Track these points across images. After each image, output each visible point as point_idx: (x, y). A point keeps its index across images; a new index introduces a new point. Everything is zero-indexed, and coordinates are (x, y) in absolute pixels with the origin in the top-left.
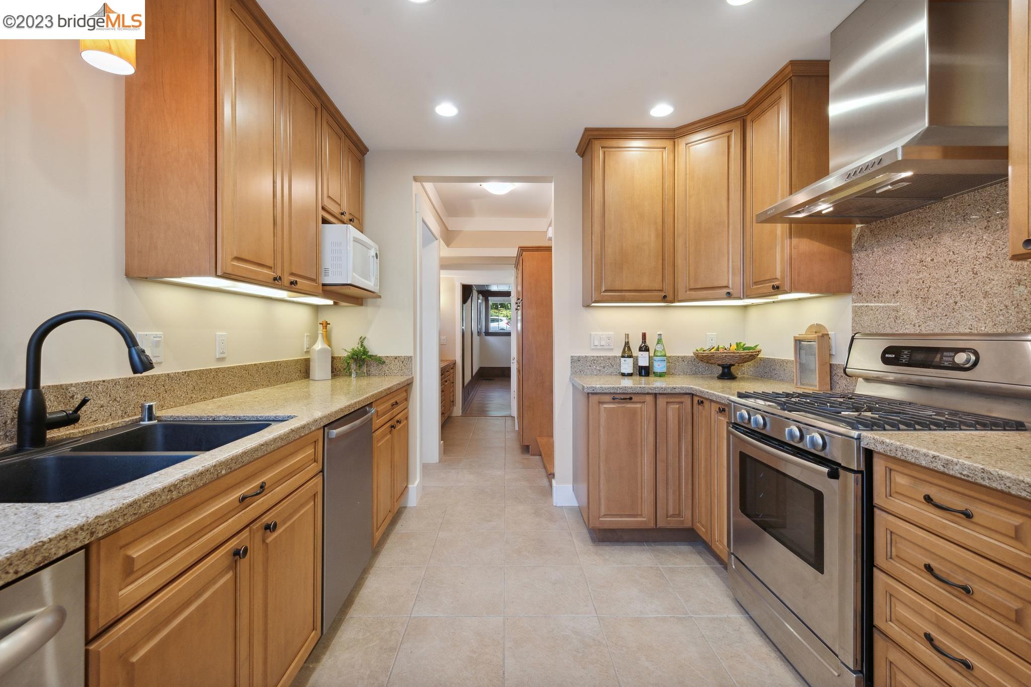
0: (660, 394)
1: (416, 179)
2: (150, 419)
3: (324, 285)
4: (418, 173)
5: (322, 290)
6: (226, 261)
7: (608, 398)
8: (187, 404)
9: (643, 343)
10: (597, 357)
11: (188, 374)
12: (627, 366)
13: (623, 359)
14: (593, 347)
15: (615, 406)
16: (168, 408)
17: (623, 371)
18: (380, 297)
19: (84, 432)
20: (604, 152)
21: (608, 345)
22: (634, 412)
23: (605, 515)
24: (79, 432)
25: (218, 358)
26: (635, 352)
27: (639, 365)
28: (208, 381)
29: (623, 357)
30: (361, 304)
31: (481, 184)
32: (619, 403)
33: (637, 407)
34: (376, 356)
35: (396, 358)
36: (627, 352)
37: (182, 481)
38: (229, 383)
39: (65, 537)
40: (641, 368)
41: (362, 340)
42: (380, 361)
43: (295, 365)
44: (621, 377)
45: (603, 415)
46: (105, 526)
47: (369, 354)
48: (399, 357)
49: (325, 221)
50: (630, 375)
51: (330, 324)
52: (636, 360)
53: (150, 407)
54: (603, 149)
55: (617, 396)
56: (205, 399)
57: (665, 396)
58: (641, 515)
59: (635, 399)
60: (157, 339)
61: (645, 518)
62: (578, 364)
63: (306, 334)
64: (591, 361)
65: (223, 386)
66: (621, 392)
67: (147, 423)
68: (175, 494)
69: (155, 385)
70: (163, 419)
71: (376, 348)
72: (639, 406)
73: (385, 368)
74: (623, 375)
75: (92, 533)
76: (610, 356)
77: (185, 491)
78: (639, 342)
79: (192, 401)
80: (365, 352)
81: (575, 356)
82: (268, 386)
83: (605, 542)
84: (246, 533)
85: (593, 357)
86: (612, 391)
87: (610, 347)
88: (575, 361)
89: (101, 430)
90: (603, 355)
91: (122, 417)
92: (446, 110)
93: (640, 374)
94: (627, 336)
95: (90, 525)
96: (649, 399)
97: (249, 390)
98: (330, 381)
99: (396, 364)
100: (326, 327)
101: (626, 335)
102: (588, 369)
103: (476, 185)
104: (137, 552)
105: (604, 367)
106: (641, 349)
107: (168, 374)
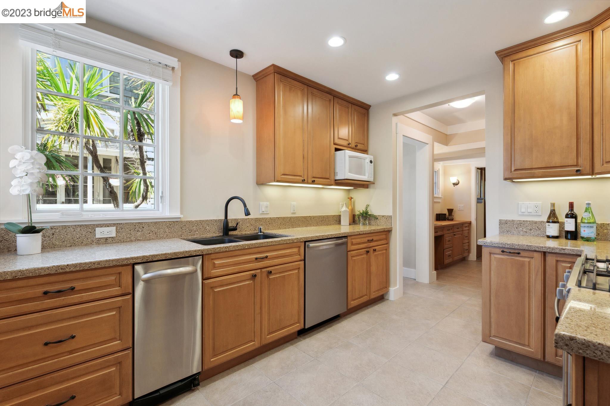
0: (549, 253)
1: (395, 115)
2: (261, 232)
3: (335, 180)
4: (395, 112)
5: (335, 183)
6: (278, 176)
7: (498, 251)
8: (278, 229)
9: (569, 211)
10: (524, 221)
11: (278, 218)
12: (553, 229)
13: (547, 224)
14: (520, 213)
15: (504, 257)
16: (270, 230)
17: (548, 234)
18: (374, 183)
19: (241, 234)
20: (514, 64)
21: (535, 212)
22: (522, 264)
23: (494, 336)
24: (240, 234)
25: (292, 213)
26: (562, 218)
27: (565, 230)
28: (287, 221)
29: (548, 222)
30: (368, 188)
31: (449, 104)
32: (507, 255)
33: (525, 261)
34: (373, 215)
35: (383, 216)
36: (553, 217)
37: (230, 246)
38: (297, 223)
39: (195, 251)
40: (567, 232)
41: (368, 206)
42: (376, 218)
43: (333, 218)
44: (546, 238)
45: (494, 264)
46: (206, 252)
47: (369, 213)
48: (385, 216)
49: (337, 150)
50: (556, 237)
51: (353, 198)
52: (562, 225)
53: (261, 228)
54: (513, 62)
55: (505, 250)
56: (285, 228)
57: (555, 255)
58: (529, 346)
59: (523, 254)
60: (267, 205)
61: (533, 349)
62: (505, 226)
63: (340, 203)
64: (518, 224)
65: (293, 224)
66: (508, 247)
67: (259, 233)
68: (227, 249)
69: (265, 221)
70: (265, 233)
71: (374, 211)
72: (527, 260)
73: (378, 222)
74: (548, 237)
75: (202, 252)
76: (537, 221)
77: (231, 249)
78: (567, 210)
79: (280, 228)
80: (366, 213)
81: (502, 220)
82: (316, 226)
83: (500, 357)
84: (259, 271)
85: (520, 221)
86: (500, 246)
87: (538, 214)
88: (502, 223)
89: (246, 234)
90: (530, 220)
91: (254, 231)
92: (392, 77)
93: (566, 238)
94: (553, 205)
95: (202, 250)
96: (538, 257)
97: (306, 226)
98: (348, 226)
99: (383, 220)
100: (351, 199)
101: (551, 204)
102: (515, 230)
103: (446, 106)
104: (217, 262)
105: (531, 230)
106: (567, 216)
107: (270, 218)
